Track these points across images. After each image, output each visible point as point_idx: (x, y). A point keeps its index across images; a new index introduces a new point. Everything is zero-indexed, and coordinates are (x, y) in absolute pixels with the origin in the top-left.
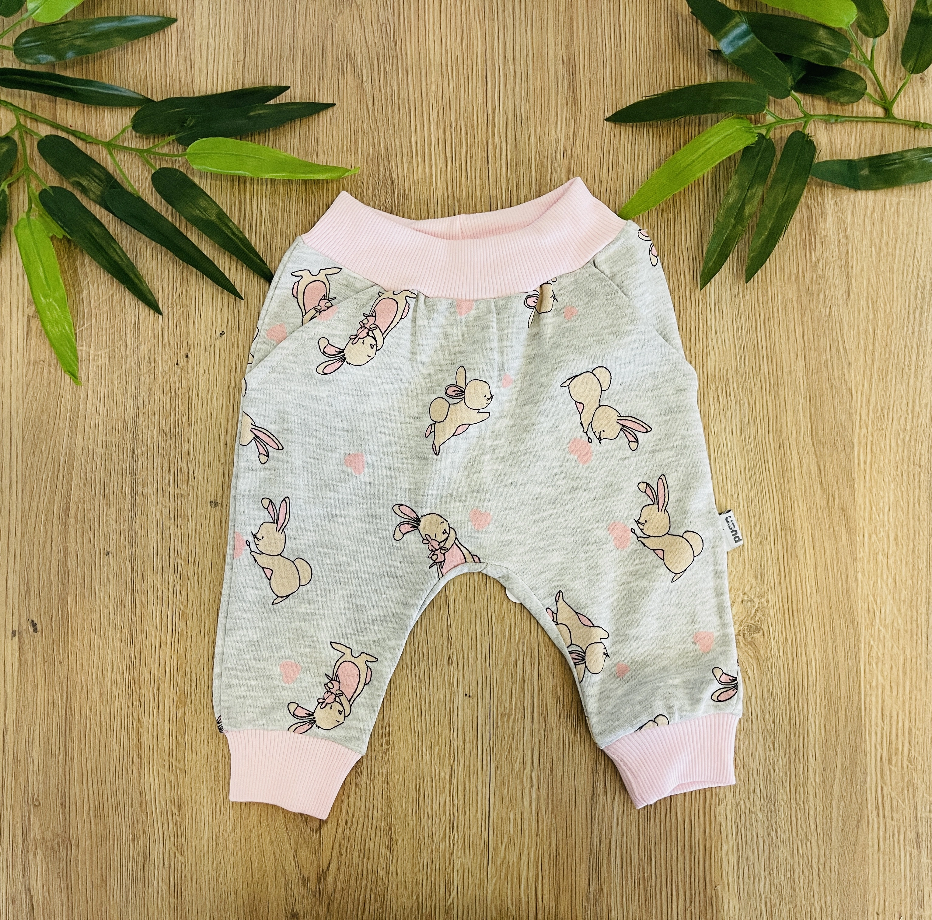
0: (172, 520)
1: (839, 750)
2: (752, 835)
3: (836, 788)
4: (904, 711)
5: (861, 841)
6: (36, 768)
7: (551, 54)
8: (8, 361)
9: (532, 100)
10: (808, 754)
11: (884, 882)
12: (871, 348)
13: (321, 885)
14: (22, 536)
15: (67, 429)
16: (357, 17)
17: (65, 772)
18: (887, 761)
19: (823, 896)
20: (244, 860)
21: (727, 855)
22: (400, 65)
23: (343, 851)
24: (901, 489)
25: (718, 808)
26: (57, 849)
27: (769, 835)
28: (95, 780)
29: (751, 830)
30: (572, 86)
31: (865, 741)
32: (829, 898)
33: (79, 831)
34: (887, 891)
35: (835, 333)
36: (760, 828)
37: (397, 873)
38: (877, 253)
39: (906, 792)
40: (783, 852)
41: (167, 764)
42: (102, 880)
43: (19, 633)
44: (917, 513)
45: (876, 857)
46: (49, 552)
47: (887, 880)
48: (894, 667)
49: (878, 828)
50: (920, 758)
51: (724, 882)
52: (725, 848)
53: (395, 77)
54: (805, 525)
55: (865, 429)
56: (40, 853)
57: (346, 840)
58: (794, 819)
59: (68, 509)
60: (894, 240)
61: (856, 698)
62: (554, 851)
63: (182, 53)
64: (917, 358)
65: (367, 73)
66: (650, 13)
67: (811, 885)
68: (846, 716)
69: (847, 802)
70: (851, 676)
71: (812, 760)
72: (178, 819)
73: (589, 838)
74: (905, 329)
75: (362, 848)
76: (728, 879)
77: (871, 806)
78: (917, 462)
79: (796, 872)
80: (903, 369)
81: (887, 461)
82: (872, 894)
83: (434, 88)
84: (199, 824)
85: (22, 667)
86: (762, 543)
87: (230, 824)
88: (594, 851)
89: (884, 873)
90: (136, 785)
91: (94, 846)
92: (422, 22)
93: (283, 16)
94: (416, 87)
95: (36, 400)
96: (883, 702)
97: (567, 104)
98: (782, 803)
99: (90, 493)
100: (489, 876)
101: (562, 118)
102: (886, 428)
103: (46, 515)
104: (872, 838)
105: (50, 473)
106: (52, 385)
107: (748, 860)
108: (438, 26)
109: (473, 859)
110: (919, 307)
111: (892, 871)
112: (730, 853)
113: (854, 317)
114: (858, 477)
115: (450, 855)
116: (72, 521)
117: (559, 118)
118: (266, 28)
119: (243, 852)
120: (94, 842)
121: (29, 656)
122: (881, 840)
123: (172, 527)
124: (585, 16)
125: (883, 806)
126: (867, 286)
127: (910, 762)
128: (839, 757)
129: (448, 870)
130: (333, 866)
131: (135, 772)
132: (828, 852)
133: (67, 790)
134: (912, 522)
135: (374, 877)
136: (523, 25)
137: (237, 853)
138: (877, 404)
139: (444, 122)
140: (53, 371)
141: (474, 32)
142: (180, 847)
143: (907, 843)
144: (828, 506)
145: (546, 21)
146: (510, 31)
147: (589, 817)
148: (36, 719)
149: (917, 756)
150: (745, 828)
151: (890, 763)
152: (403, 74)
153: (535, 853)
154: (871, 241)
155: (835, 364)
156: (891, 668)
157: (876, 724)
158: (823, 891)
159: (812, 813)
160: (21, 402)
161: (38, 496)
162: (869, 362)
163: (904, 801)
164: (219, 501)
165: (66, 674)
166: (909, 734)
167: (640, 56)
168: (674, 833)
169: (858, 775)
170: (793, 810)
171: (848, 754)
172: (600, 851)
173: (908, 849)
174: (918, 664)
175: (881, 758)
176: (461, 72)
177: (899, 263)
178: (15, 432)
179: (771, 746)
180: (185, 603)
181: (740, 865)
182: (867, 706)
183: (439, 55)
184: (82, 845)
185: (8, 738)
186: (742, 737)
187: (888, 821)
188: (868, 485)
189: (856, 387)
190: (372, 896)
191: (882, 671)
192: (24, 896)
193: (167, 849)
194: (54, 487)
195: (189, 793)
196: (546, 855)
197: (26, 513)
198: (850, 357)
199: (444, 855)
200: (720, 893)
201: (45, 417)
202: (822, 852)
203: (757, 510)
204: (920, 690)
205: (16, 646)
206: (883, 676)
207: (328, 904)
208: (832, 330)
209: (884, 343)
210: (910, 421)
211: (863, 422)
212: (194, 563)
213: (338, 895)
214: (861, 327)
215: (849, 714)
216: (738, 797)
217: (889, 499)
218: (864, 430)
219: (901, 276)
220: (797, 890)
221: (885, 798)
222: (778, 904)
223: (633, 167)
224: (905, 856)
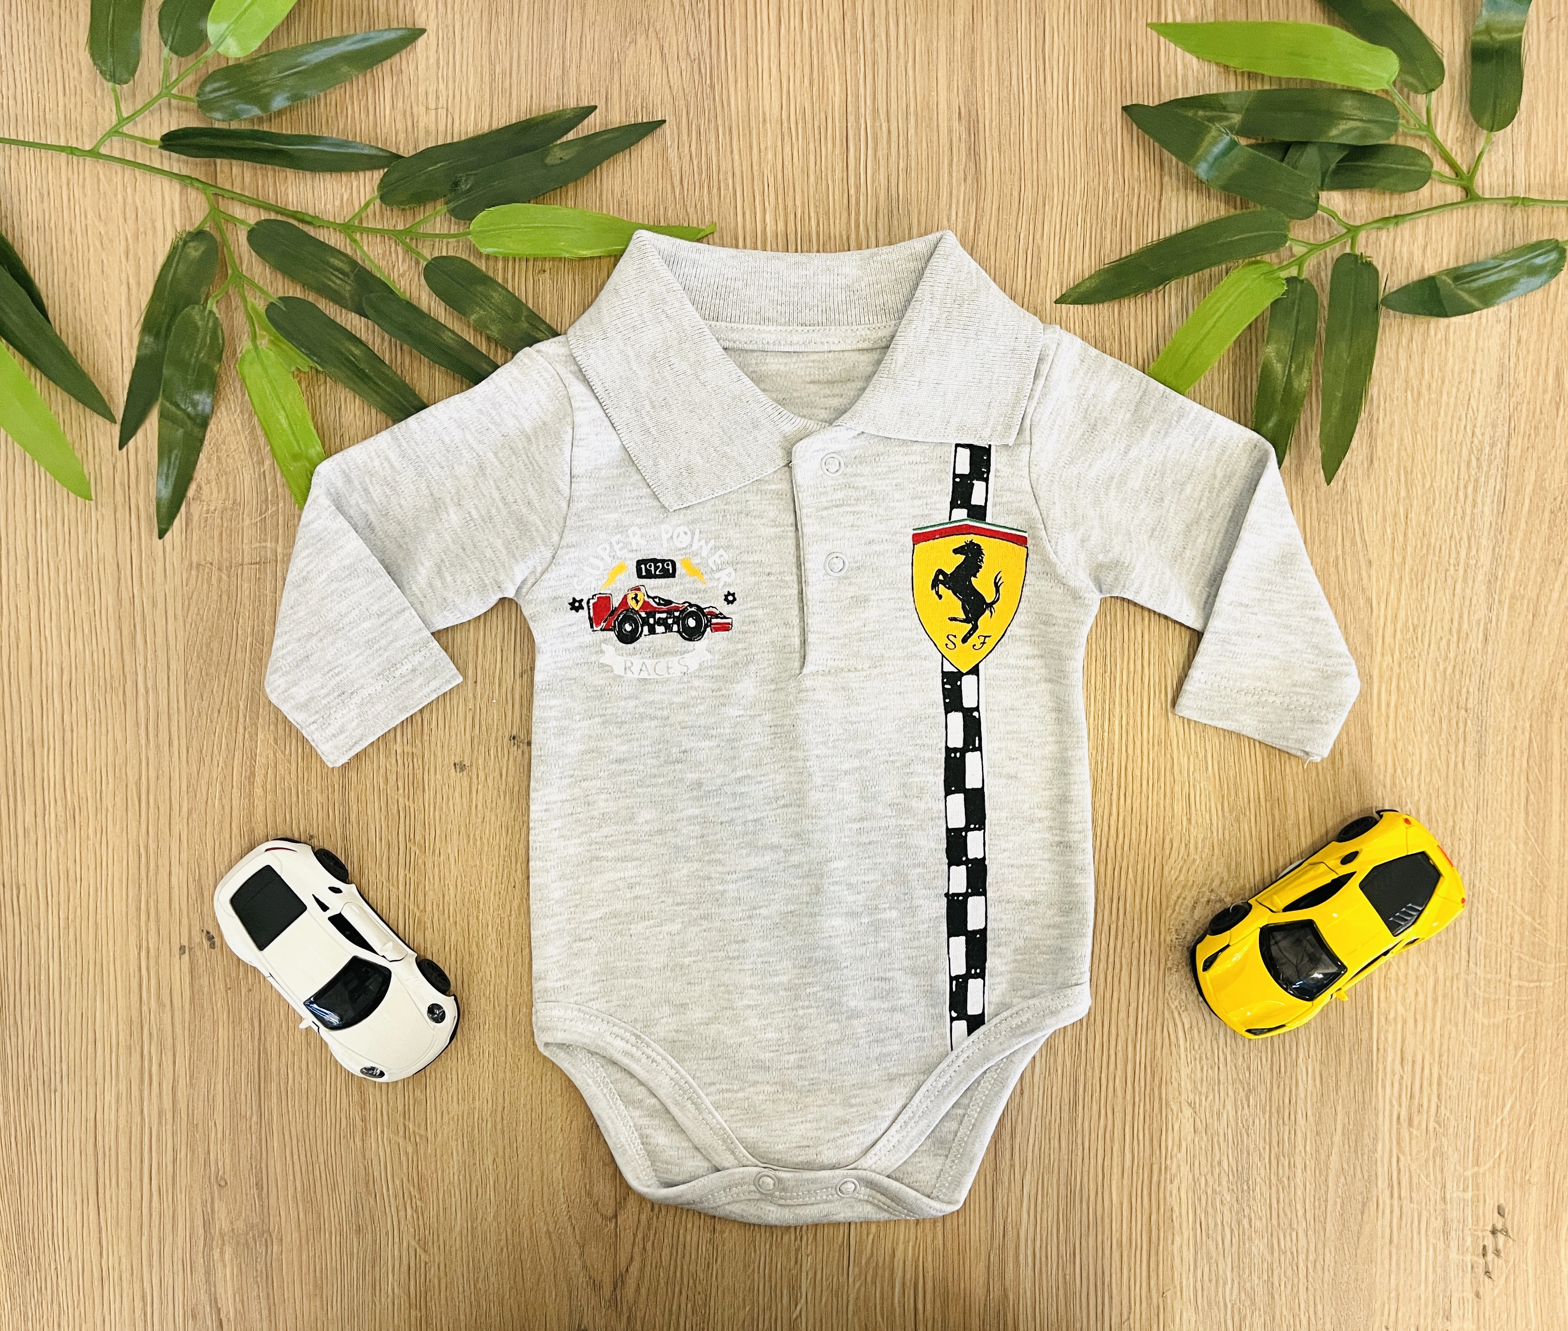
0: (401, 791)
1: (1339, 1108)
2: (1216, 1224)
3: (1334, 1158)
4: (1432, 1053)
5: (1367, 1229)
6: (220, 1135)
7: (943, 105)
8: (160, 564)
9: (913, 174)
10: (1296, 1112)
11: (1397, 1285)
12: (1401, 539)
13: (618, 1293)
14: (190, 813)
15: (247, 661)
16: (656, 50)
17: (261, 1140)
18: (1406, 1124)
19: (1312, 1304)
20: (511, 1258)
21: (1181, 1252)
22: (720, 121)
23: (649, 1245)
24: (1438, 742)
25: (1169, 1187)
26: (252, 1244)
27: (1239, 1223)
28: (302, 1152)
29: (1215, 1217)
30: (974, 153)
31: (1377, 1095)
32: (1320, 1307)
33: (283, 1220)
34: (1401, 1297)
35: (1350, 518)
36: (1227, 1213)
37: (723, 1277)
38: (1414, 400)
39: (1431, 1163)
40: (1259, 1247)
41: (401, 1128)
42: (316, 1286)
43: (190, 949)
44: (1459, 776)
45: (1386, 1251)
46: (228, 837)
47: (1402, 1282)
48: (1420, 992)
49: (1392, 1212)
50: (1452, 1118)
51: (1175, 1287)
52: (1178, 1239)
53: (713, 140)
54: (1299, 794)
55: (1389, 656)
56: (228, 1250)
57: (652, 1232)
58: (1274, 1201)
59: (253, 774)
60: (1440, 381)
61: (1365, 1035)
62: (941, 1242)
63: (400, 104)
64: (1468, 554)
65: (672, 134)
66: (1090, 41)
67: (1295, 1290)
68: (1351, 1060)
69: (1349, 1178)
70: (1359, 1005)
71: (1301, 1121)
72: (418, 1203)
73: (989, 1228)
74: (1452, 511)
75: (675, 1242)
76: (1181, 1283)
77: (1383, 1183)
78: (1462, 704)
79: (1276, 1273)
80: (1447, 570)
81: (1419, 702)
82: (1379, 1302)
83: (770, 156)
84: (448, 1211)
85: (196, 997)
86: (1238, 820)
87: (491, 1211)
88: (996, 1245)
89: (1398, 1274)
90: (360, 1158)
91: (303, 1241)
92: (751, 57)
93: (547, 49)
94: (743, 154)
95: (202, 619)
96: (1403, 1041)
97: (965, 180)
98: (1258, 1180)
99: (284, 753)
100: (851, 1280)
101: (958, 201)
102: (1420, 655)
103: (222, 784)
104: (1383, 1226)
105: (226, 724)
106: (225, 598)
107: (1209, 1258)
108: (776, 61)
109: (828, 1257)
110: (1472, 479)
111: (1408, 1271)
112: (1185, 1248)
113: (1378, 495)
114: (1378, 726)
115: (797, 1250)
116: (258, 791)
117: (954, 201)
118: (523, 67)
119: (510, 1247)
120: (304, 1234)
121: (205, 981)
122: (1395, 1229)
123: (401, 800)
124: (994, 45)
125: (1399, 1183)
126: (1399, 449)
127: (1438, 1123)
128: (1339, 1117)
129: (794, 1272)
130: (635, 1268)
131: (357, 1139)
132: (1320, 1245)
133: (264, 1166)
134: (1452, 788)
135: (691, 1282)
136: (902, 61)
137: (502, 1249)
138: (1407, 622)
139: (785, 208)
140: (224, 577)
141: (828, 72)
142: (422, 1243)
143: (1430, 1232)
144: (1333, 768)
145: (935, 53)
146: (882, 71)
147: (990, 1200)
148: (217, 1067)
149: (1448, 1114)
150: (1206, 1213)
151: (1410, 1125)
152: (724, 135)
153: (914, 1250)
154: (1407, 382)
155: (1348, 563)
156: (1417, 994)
157: (1393, 1071)
158: (1311, 1298)
159: (1299, 1193)
160: (181, 623)
161: (209, 757)
162: (1398, 559)
163: (1427, 1176)
164: (467, 763)
165: (257, 1006)
166: (1439, 1085)
167: (1074, 106)
168: (1107, 1221)
169: (1365, 1142)
170: (1274, 1189)
171: (1352, 1114)
172: (1004, 1244)
173: (1432, 1240)
174: (1455, 988)
175: (1399, 1118)
176: (810, 132)
177: (1446, 415)
178: (173, 666)
179: (1244, 1101)
180: (421, 907)
181: (1198, 1264)
182: (1381, 1047)
183: (778, 107)
184: (286, 1239)
185: (179, 1094)
186: (1204, 1090)
187: (1406, 1202)
188: (1391, 736)
189: (1379, 597)
190: (689, 1306)
191: (1404, 999)
192: (208, 1309)
193: (405, 1244)
194: (232, 744)
195: (433, 1168)
196: (929, 1251)
197: (194, 781)
198: (1370, 553)
199: (789, 1252)
200: (1169, 1301)
201: (215, 645)
202: (1312, 1247)
203: (1232, 773)
204: (1456, 1025)
205: (186, 968)
206: (1404, 1005)
207: (629, 1318)
208: (1346, 512)
209: (1421, 533)
210: (1455, 645)
211: (1387, 647)
212: (434, 851)
213: (642, 1306)
214: (1388, 509)
215: (1355, 1058)
216: (1197, 1172)
217: (1421, 756)
218: (1388, 658)
219: (1448, 434)
220: (1276, 1297)
221: (1402, 1172)
222: (1249, 1316)
223: (1062, 273)
224: (1427, 1250)
